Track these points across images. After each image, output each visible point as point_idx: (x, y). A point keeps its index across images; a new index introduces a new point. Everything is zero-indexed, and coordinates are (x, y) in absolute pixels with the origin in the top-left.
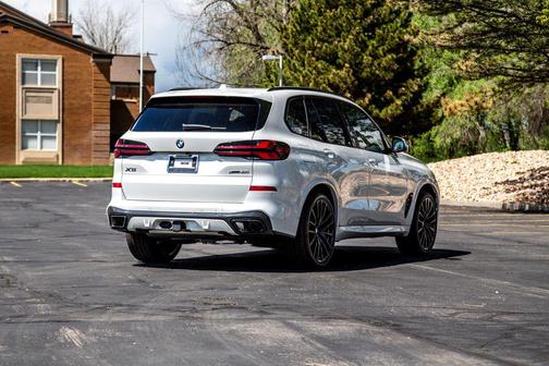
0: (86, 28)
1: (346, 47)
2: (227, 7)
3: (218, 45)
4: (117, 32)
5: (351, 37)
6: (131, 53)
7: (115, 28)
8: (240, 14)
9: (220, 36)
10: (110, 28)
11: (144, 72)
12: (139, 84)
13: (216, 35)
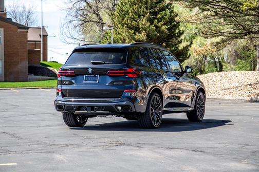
0: (12, 14)
1: (143, 23)
2: (84, 4)
3: (80, 22)
4: (28, 16)
5: (145, 18)
6: (35, 27)
7: (27, 15)
8: (91, 7)
9: (81, 18)
10: (24, 14)
11: (43, 36)
12: (41, 41)
13: (79, 17)
